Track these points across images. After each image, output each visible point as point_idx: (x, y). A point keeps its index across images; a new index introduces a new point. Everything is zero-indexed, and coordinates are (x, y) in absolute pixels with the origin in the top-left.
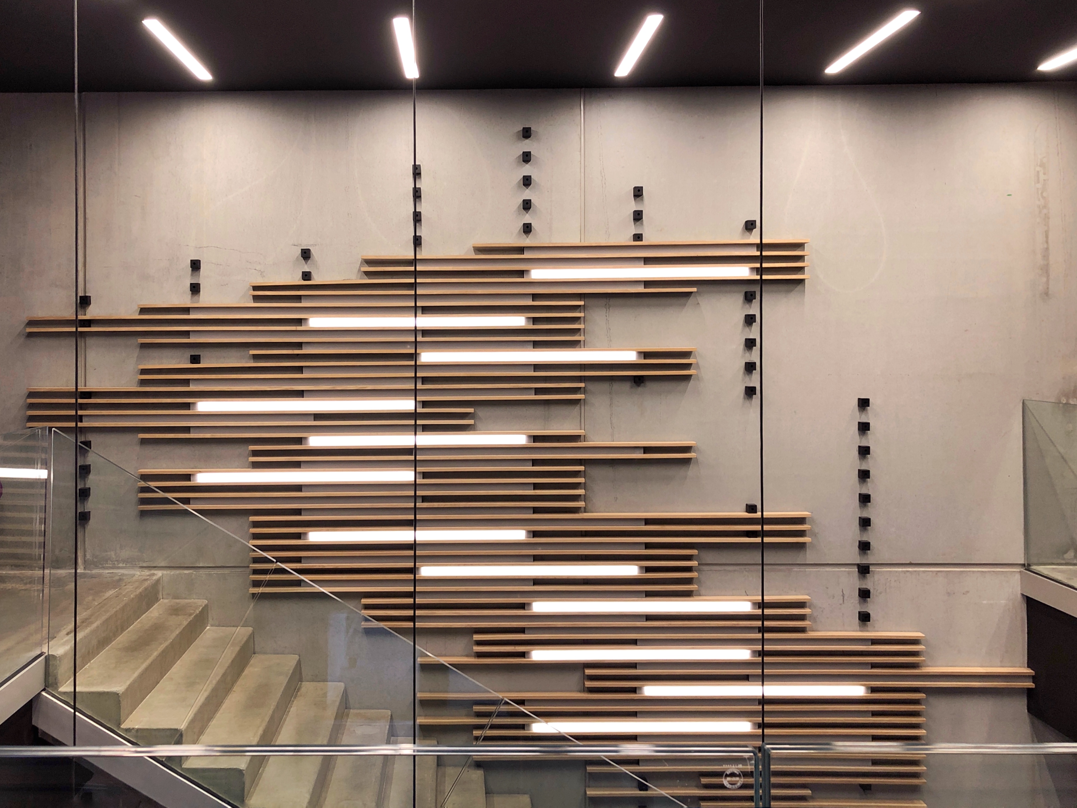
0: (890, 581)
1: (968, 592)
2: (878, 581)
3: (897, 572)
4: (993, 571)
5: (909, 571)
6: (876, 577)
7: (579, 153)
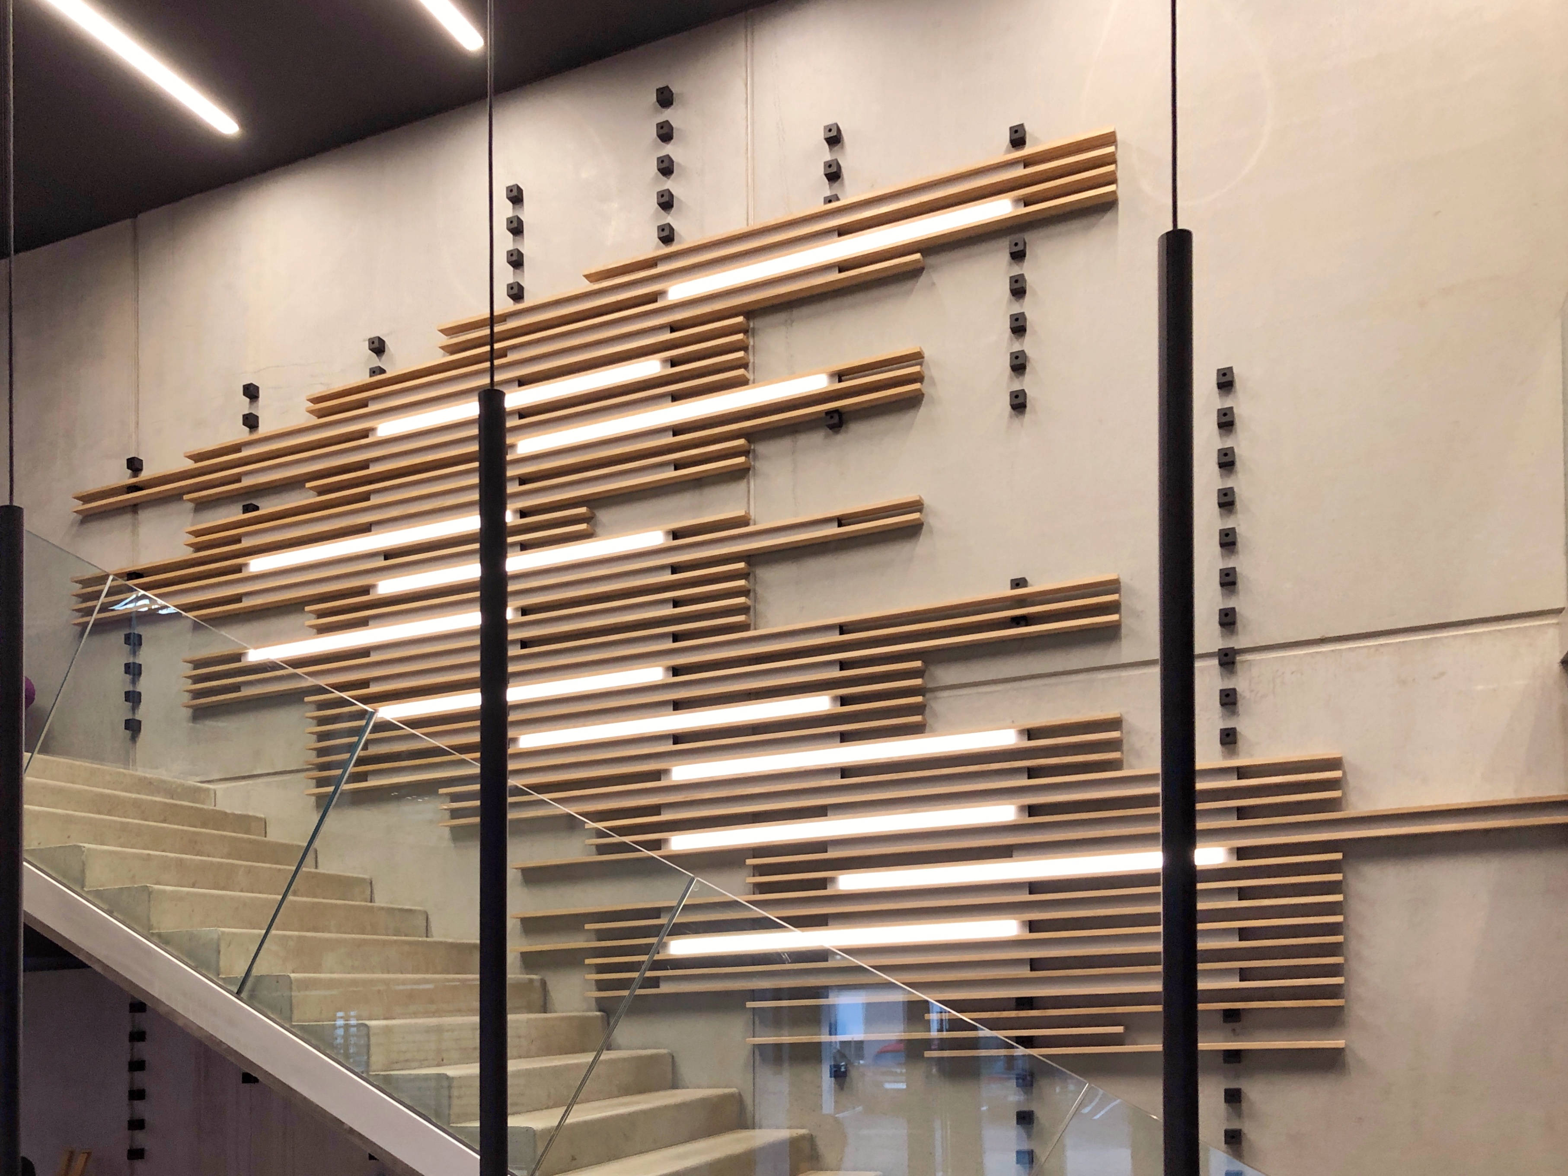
0: (1283, 673)
1: (1442, 674)
2: (1259, 677)
3: (1295, 656)
4: (1499, 631)
5: (1321, 652)
6: (1255, 671)
7: (744, 106)
